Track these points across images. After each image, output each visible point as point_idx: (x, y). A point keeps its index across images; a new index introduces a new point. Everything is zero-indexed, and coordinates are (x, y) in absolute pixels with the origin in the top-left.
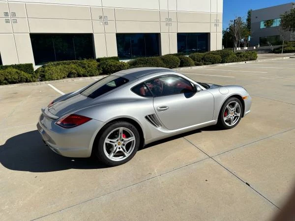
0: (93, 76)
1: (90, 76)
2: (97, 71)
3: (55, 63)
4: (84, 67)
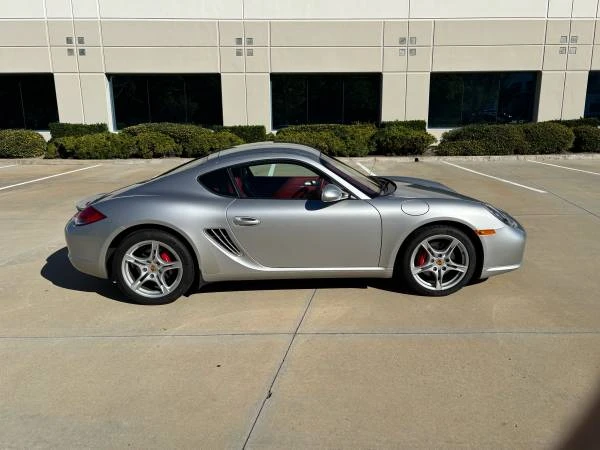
0: (355, 156)
1: (351, 156)
2: (366, 148)
3: (299, 127)
4: (344, 138)
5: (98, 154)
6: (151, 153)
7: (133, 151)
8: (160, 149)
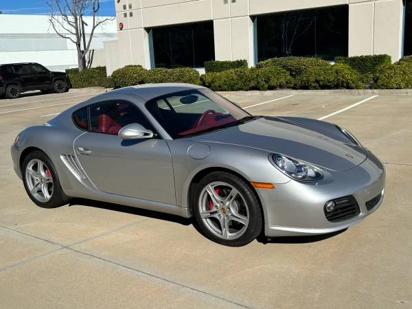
5: (226, 87)
6: (266, 86)
7: (253, 84)
8: (273, 82)
